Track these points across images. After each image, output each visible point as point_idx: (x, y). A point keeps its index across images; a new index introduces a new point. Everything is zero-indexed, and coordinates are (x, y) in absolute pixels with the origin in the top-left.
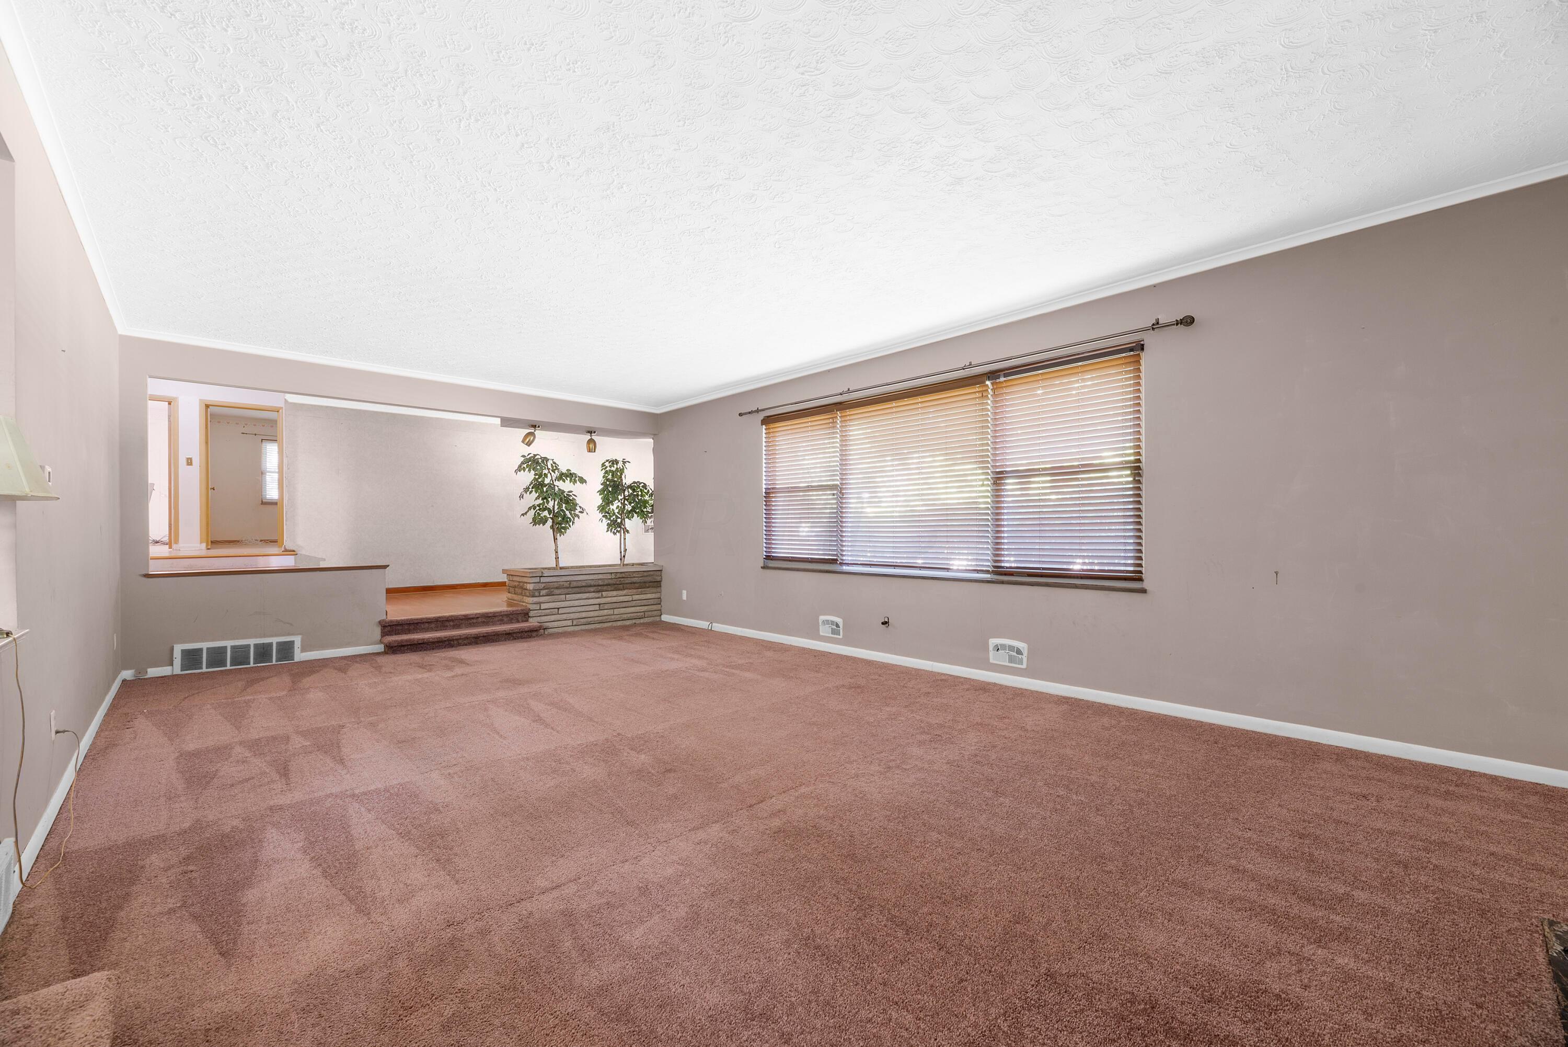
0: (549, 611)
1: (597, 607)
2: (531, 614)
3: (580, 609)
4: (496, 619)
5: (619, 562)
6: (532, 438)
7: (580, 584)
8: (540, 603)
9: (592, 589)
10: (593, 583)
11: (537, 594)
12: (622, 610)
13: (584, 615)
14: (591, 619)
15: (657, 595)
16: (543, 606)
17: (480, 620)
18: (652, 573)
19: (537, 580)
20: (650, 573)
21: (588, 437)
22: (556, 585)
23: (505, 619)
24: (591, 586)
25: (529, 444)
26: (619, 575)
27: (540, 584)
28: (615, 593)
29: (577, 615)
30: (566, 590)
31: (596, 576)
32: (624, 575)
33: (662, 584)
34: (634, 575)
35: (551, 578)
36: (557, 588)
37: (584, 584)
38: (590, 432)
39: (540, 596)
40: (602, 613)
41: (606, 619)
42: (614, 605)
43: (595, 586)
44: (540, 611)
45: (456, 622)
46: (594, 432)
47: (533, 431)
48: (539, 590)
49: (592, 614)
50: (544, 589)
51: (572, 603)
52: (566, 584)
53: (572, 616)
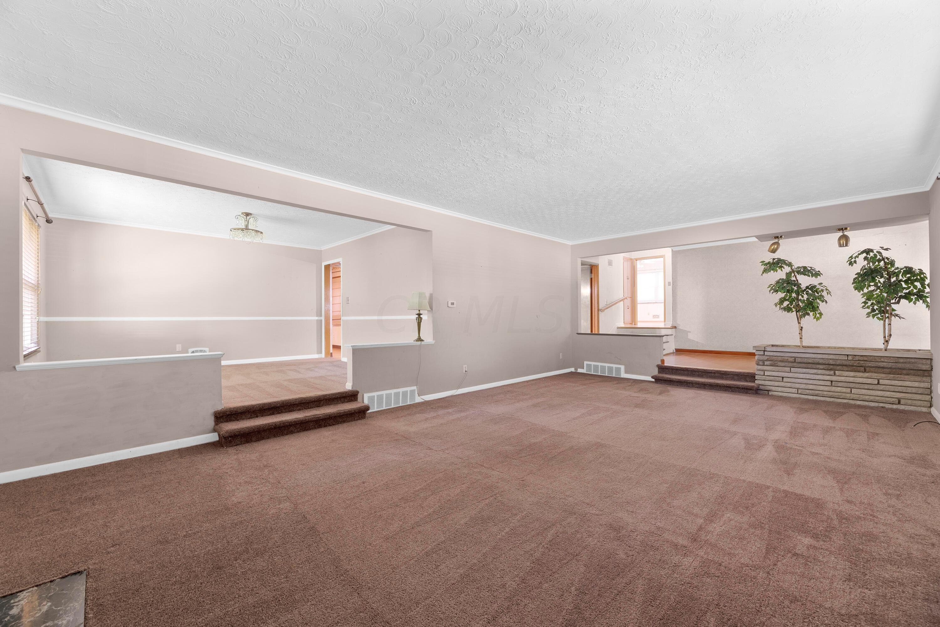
0: (773, 378)
1: (829, 383)
2: (757, 377)
3: (805, 381)
4: (729, 376)
5: (882, 346)
6: (776, 246)
7: (805, 361)
8: (764, 371)
9: (821, 367)
10: (821, 361)
11: (761, 363)
12: (864, 392)
13: (811, 387)
14: (820, 392)
15: (926, 385)
16: (766, 373)
17: (716, 375)
18: (913, 360)
19: (762, 353)
20: (911, 360)
21: (840, 234)
22: (780, 359)
23: (736, 377)
24: (819, 364)
25: (774, 251)
26: (857, 358)
27: (764, 357)
28: (852, 374)
29: (803, 386)
30: (791, 364)
31: (827, 356)
32: (865, 359)
33: (934, 373)
34: (882, 360)
35: (775, 353)
36: (780, 361)
37: (810, 361)
38: (842, 229)
39: (764, 365)
40: (833, 389)
41: (838, 395)
42: (851, 386)
43: (825, 364)
44: (764, 377)
45: (700, 373)
46: (846, 229)
47: (777, 241)
48: (763, 361)
49: (822, 388)
50: (767, 360)
51: (796, 375)
52: (791, 360)
53: (797, 386)
